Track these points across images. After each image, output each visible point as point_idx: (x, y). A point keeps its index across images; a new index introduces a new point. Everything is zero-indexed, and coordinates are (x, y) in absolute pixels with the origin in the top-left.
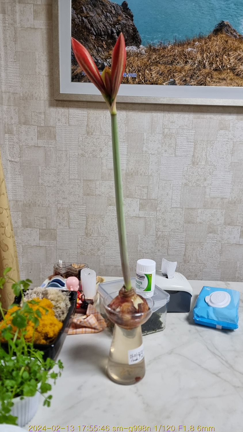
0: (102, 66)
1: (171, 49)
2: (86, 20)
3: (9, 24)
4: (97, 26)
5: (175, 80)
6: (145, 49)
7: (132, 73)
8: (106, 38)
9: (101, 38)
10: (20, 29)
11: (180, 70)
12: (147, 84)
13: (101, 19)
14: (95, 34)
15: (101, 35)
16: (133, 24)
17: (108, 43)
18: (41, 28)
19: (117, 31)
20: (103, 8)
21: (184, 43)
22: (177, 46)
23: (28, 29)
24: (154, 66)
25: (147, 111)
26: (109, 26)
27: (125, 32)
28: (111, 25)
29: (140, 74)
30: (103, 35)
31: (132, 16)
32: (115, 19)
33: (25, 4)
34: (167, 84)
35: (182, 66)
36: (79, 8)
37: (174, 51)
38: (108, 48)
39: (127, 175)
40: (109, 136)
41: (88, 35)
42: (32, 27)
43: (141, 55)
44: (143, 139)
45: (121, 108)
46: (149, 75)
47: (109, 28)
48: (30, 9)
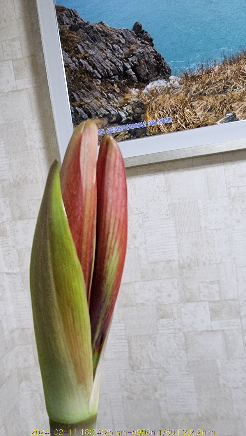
0: (117, 118)
1: (220, 71)
2: (84, 62)
4: (102, 65)
5: (234, 114)
6: (179, 79)
7: (164, 118)
8: (117, 78)
9: (109, 80)
11: (239, 97)
12: (190, 128)
13: (106, 55)
14: (100, 77)
15: (109, 77)
16: (154, 50)
17: (121, 85)
18: (27, 88)
19: (133, 65)
20: (106, 40)
21: (239, 58)
22: (228, 64)
23: (11, 93)
24: (196, 101)
25: (197, 166)
26: (119, 62)
27: (144, 64)
28: (121, 59)
29: (177, 116)
30: (113, 76)
31: (151, 40)
32: (126, 50)
34: (223, 122)
35: (242, 91)
36: (73, 48)
37: (225, 72)
38: (122, 92)
39: (181, 267)
40: (143, 214)
41: (91, 81)
42: (14, 90)
43: (174, 89)
44: (198, 210)
45: (155, 170)
46: (191, 115)
47: (120, 64)
48: (9, 66)
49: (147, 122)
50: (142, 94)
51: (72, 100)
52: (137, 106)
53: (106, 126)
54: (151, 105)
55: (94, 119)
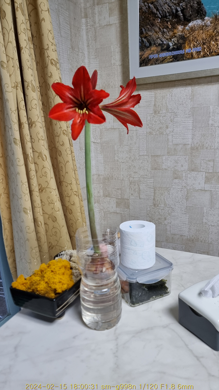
0: (167, 47)
2: (151, 6)
3: (90, 27)
4: (162, 8)
6: (211, 19)
7: (196, 47)
8: (171, 18)
9: (166, 19)
10: (98, 28)
12: (212, 56)
14: (160, 17)
15: (166, 17)
17: (173, 23)
18: (115, 23)
19: (182, 8)
23: (106, 26)
25: (214, 83)
26: (173, 6)
27: (189, 8)
28: (175, 4)
29: (205, 46)
30: (168, 16)
33: (102, 5)
38: (173, 28)
39: (192, 149)
40: (174, 113)
41: (154, 20)
42: (108, 24)
43: (206, 27)
44: (209, 112)
45: (186, 84)
46: (215, 46)
47: (173, 8)
48: (106, 8)
49: (185, 50)
50: (185, 30)
51: (141, 33)
52: (180, 38)
53: (159, 52)
54: (189, 38)
55: (152, 47)
